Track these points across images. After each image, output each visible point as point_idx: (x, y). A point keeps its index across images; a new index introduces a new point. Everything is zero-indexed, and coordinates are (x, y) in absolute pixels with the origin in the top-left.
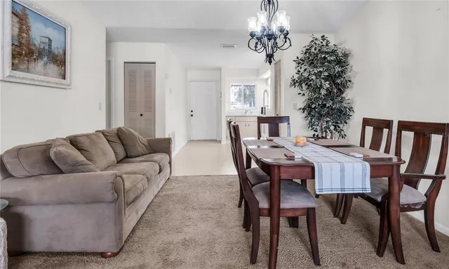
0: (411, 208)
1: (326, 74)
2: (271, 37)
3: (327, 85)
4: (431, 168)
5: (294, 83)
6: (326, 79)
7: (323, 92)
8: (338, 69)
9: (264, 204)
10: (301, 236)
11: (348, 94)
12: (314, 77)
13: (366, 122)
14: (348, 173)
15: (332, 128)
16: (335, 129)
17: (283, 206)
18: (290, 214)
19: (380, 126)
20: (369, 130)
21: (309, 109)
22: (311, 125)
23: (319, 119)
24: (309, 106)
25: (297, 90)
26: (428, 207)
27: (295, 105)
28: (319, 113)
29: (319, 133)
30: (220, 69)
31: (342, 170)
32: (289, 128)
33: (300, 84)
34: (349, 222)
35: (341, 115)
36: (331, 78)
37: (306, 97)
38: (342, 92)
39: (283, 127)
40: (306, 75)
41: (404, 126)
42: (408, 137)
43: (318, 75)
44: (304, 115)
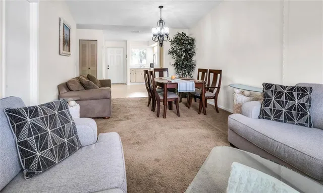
0: (209, 98)
1: (184, 49)
2: (162, 36)
3: (184, 54)
4: (217, 86)
5: (170, 53)
6: (184, 51)
7: (183, 57)
8: (189, 47)
9: (161, 98)
10: (174, 112)
11: (194, 58)
12: (179, 51)
13: (200, 70)
14: (188, 86)
15: (187, 73)
16: (188, 74)
17: (168, 98)
18: (170, 100)
19: (204, 71)
20: (201, 73)
21: (176, 65)
22: (178, 72)
23: (181, 70)
24: (177, 64)
25: (171, 56)
26: (215, 98)
27: (170, 63)
28: (181, 67)
29: (181, 76)
30: (126, 41)
31: (186, 84)
32: (168, 73)
33: (173, 53)
34: (191, 108)
35: (191, 68)
36: (186, 51)
37: (175, 59)
38: (192, 57)
39: (165, 73)
40: (175, 49)
41: (211, 71)
42: (212, 75)
43: (180, 50)
44: (175, 67)
